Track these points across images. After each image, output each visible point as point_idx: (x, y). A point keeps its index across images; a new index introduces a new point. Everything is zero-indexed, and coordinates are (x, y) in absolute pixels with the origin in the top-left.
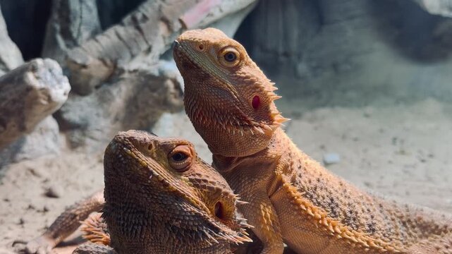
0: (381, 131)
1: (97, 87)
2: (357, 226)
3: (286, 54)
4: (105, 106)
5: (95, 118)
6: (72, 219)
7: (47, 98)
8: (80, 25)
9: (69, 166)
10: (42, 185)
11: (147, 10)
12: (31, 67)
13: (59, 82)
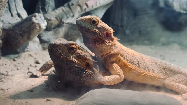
0: (156, 53)
1: (54, 28)
2: (148, 70)
3: (121, 26)
4: (57, 35)
5: (53, 39)
6: (48, 65)
7: (39, 27)
8: (49, 6)
9: (43, 55)
10: (34, 60)
11: (73, 2)
12: (34, 16)
13: (43, 22)
